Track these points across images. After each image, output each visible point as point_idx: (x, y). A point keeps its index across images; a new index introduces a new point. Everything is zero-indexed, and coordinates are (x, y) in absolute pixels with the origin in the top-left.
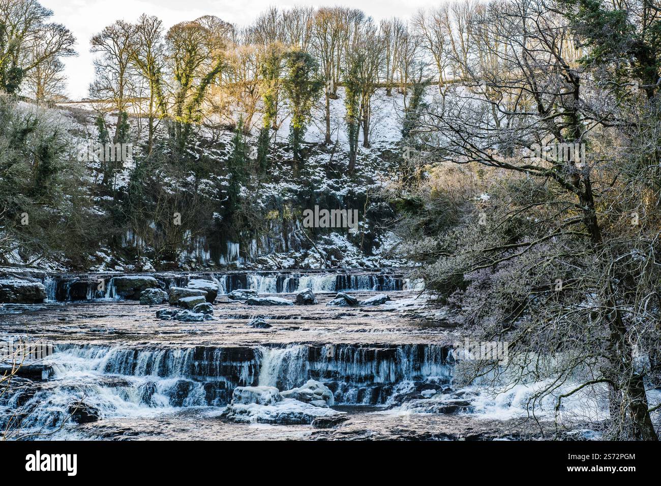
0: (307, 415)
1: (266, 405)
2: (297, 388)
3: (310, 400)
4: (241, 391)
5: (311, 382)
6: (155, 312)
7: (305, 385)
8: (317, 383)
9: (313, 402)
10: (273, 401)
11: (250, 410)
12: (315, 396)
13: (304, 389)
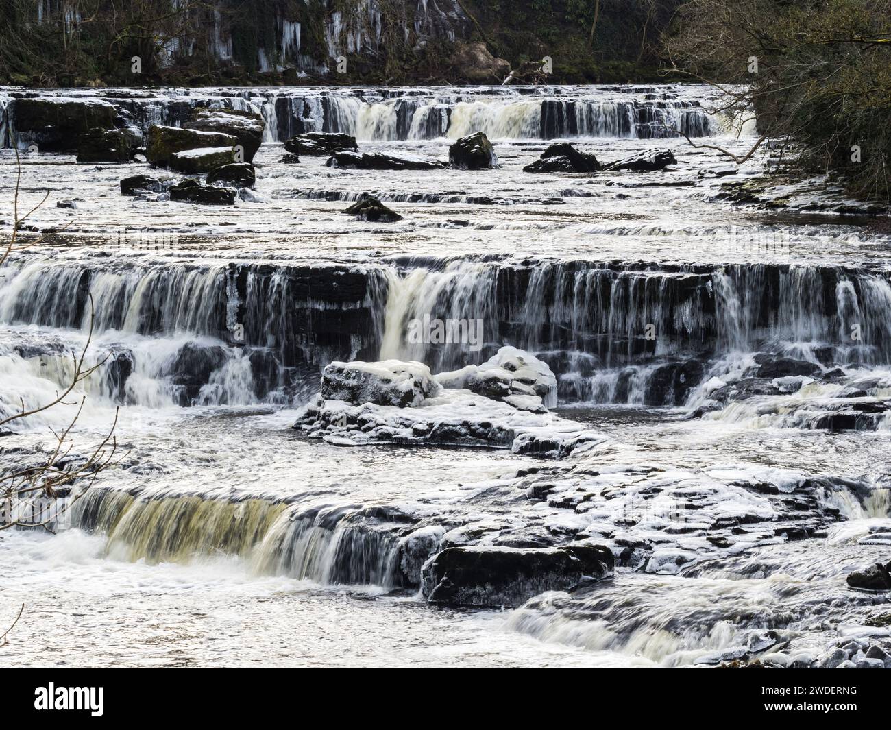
0: (501, 429)
1: (402, 405)
2: (473, 366)
3: (505, 393)
4: (340, 371)
5: (508, 352)
6: (118, 183)
7: (493, 359)
8: (521, 353)
9: (512, 398)
10: (419, 397)
11: (365, 416)
12: (516, 385)
13: (491, 369)
